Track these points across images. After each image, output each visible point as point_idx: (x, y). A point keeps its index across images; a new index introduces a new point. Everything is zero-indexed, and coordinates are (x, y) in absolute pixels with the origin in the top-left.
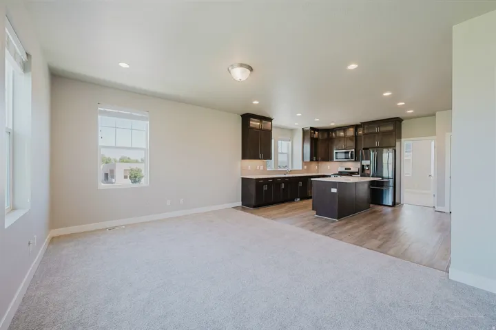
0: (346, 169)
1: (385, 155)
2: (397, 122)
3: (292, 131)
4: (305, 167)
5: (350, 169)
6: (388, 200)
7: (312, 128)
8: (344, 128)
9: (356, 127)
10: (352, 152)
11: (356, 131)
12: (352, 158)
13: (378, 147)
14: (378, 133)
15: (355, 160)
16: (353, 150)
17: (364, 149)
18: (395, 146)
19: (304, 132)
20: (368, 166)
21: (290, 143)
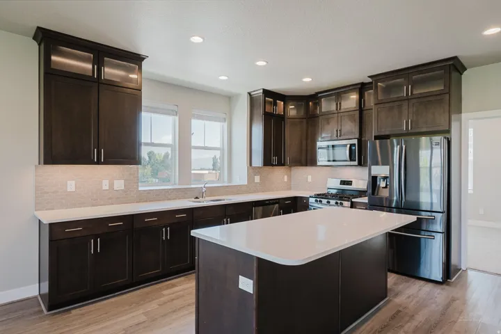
0: (343, 183)
1: (424, 155)
2: (452, 68)
3: (230, 99)
4: (257, 179)
5: (349, 183)
6: (433, 264)
7: (267, 93)
8: (338, 93)
9: (362, 88)
10: (351, 145)
11: (361, 96)
12: (351, 159)
13: (408, 134)
14: (408, 99)
15: (360, 164)
16: (355, 141)
17: (376, 138)
18: (448, 131)
19: (252, 99)
20: (385, 178)
21: (226, 124)
